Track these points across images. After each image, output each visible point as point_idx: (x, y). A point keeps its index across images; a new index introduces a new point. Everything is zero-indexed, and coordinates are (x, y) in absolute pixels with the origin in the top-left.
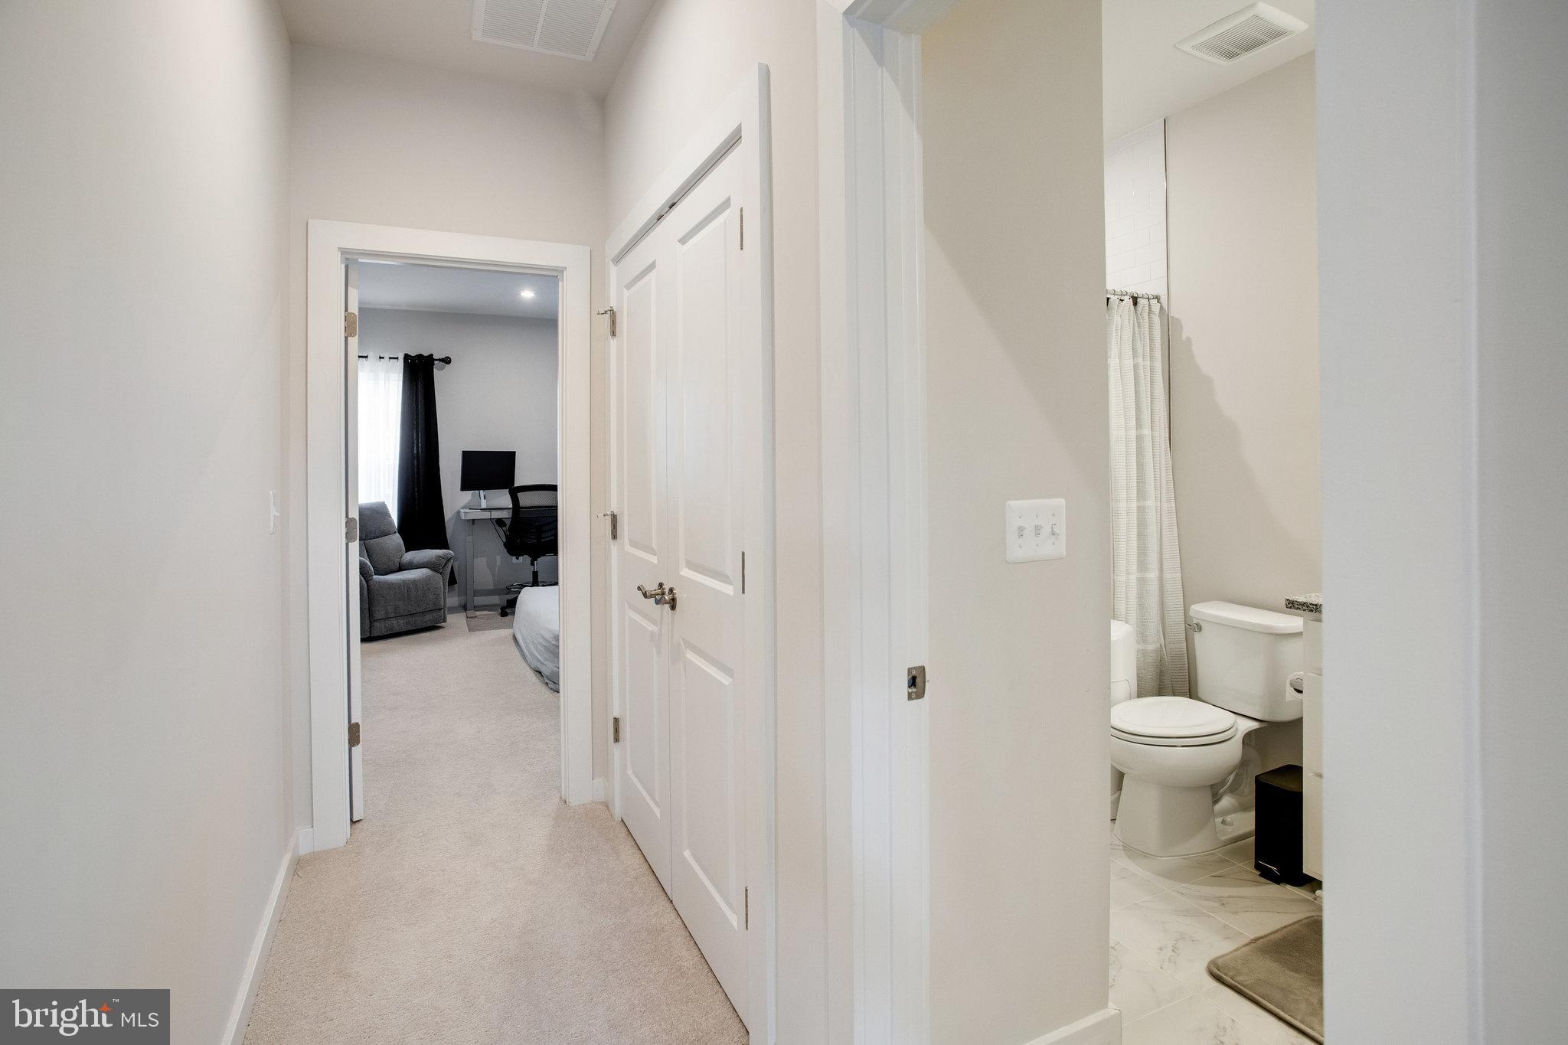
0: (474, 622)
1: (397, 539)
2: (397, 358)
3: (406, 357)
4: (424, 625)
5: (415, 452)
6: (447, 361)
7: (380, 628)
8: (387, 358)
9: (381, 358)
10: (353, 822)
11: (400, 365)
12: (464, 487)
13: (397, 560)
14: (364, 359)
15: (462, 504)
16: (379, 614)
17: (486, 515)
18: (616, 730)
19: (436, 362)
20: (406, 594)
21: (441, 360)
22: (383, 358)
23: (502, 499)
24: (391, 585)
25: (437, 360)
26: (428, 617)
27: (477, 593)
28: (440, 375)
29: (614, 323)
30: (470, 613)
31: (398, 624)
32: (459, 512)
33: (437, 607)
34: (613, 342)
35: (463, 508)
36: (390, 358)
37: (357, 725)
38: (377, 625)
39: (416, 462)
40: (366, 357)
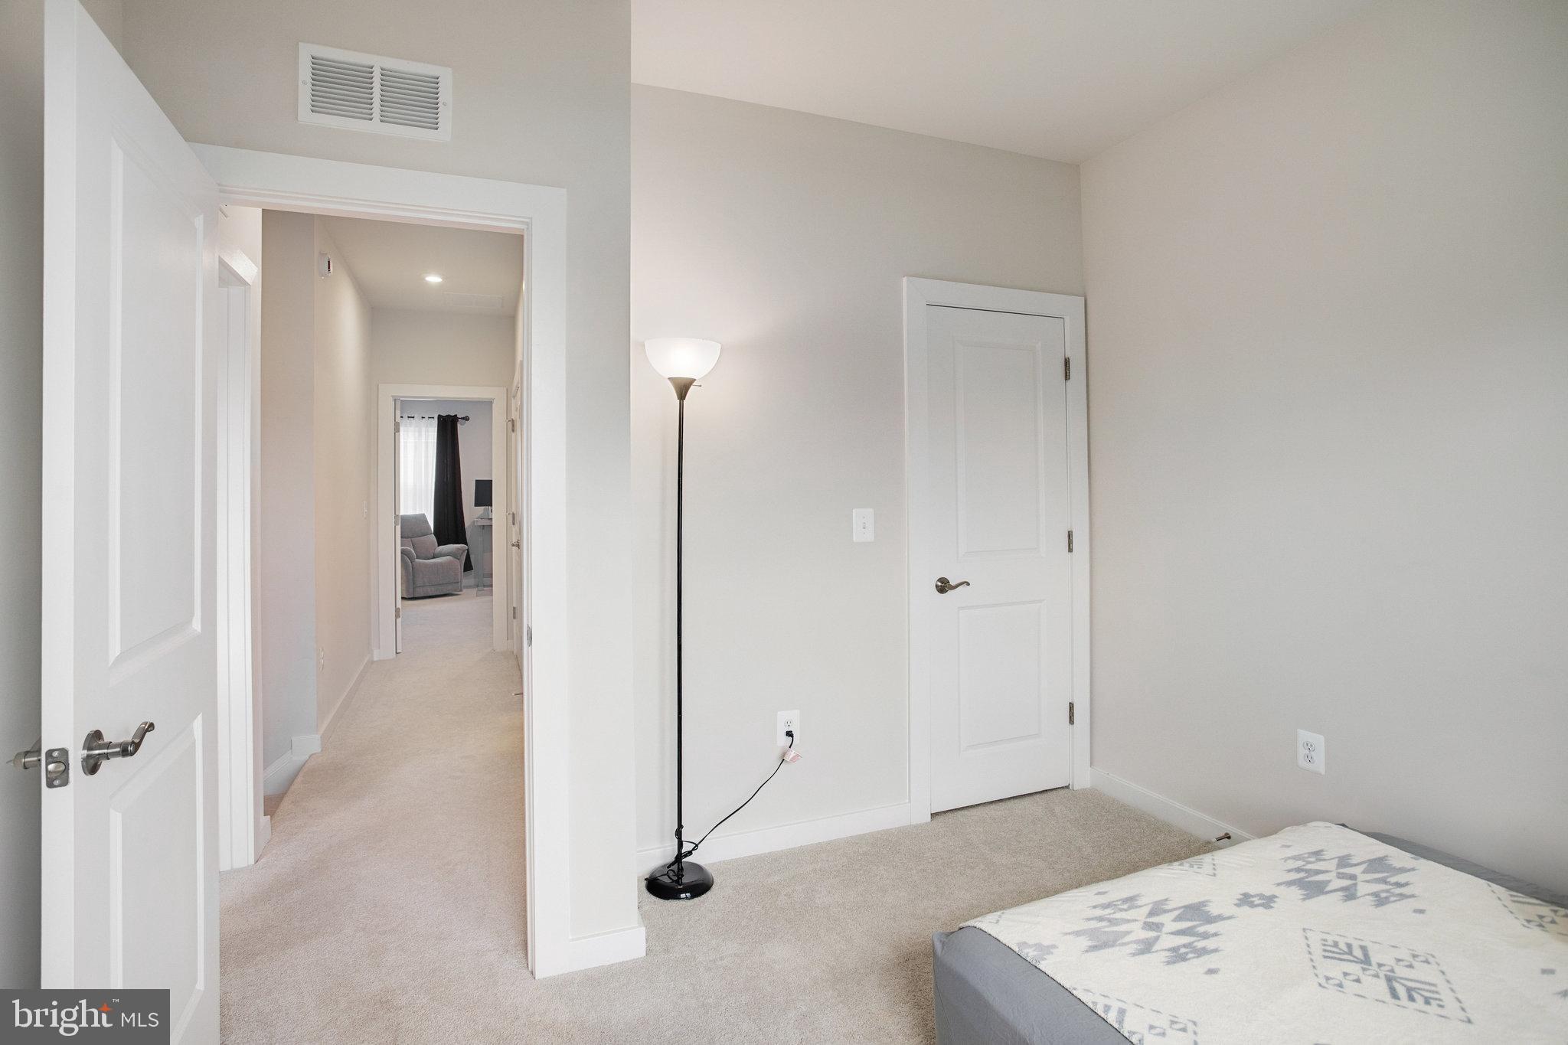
0: (480, 593)
1: (433, 538)
2: (433, 418)
3: (440, 417)
4: (447, 592)
5: (445, 480)
6: (466, 419)
8: (426, 418)
9: (423, 418)
10: (397, 653)
11: (435, 422)
12: (477, 504)
13: (431, 550)
14: (412, 419)
15: (477, 516)
16: (419, 582)
18: (514, 613)
19: (459, 420)
20: (436, 571)
21: (462, 418)
24: (426, 565)
25: (460, 418)
26: (450, 587)
28: (461, 428)
29: (513, 426)
30: (480, 588)
31: (431, 591)
32: (474, 521)
33: (456, 582)
34: (513, 434)
35: (477, 518)
37: (399, 609)
38: (418, 589)
39: (446, 487)
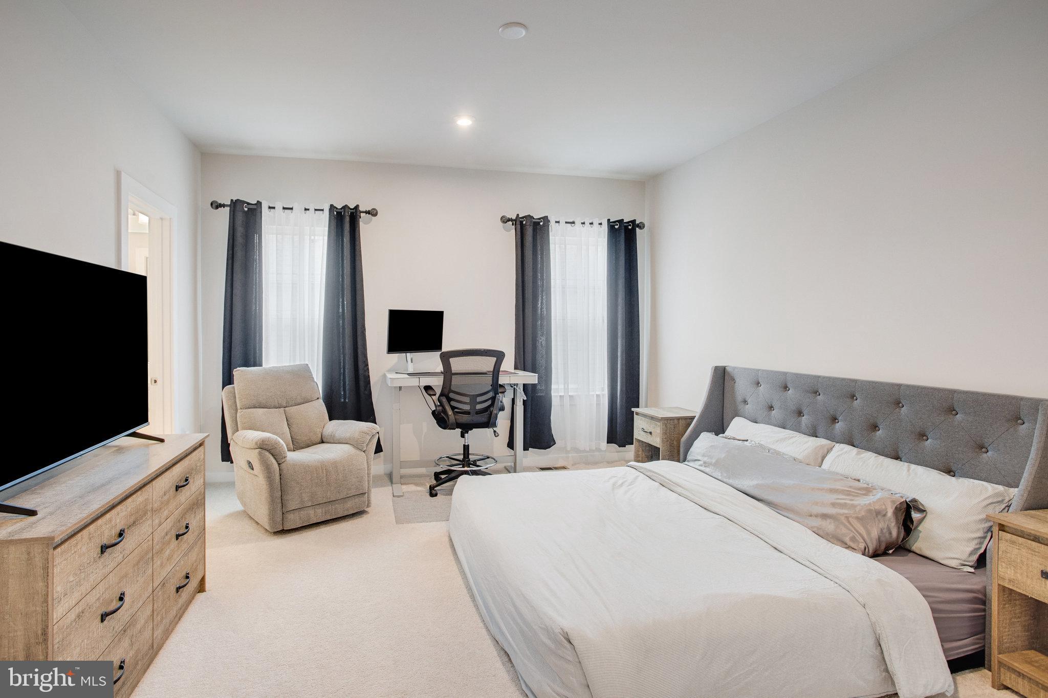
0: (401, 504)
1: (320, 405)
2: (323, 210)
3: (332, 207)
4: (346, 513)
5: (341, 311)
6: (373, 213)
7: (294, 520)
8: (312, 210)
9: (306, 209)
11: (325, 217)
12: (391, 350)
13: (319, 430)
14: (290, 211)
15: (388, 368)
16: (292, 504)
17: (414, 381)
19: (362, 215)
20: (325, 479)
21: (368, 212)
22: (308, 210)
23: (430, 361)
24: (307, 469)
25: (363, 212)
26: (351, 503)
27: (403, 464)
28: (365, 227)
30: (397, 489)
32: (385, 376)
33: (361, 492)
35: (390, 371)
36: (316, 210)
38: (291, 516)
39: (341, 322)
40: (292, 209)
